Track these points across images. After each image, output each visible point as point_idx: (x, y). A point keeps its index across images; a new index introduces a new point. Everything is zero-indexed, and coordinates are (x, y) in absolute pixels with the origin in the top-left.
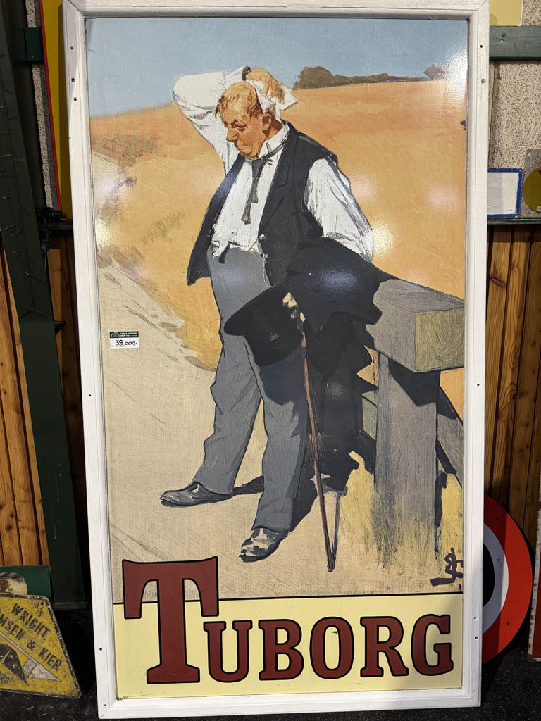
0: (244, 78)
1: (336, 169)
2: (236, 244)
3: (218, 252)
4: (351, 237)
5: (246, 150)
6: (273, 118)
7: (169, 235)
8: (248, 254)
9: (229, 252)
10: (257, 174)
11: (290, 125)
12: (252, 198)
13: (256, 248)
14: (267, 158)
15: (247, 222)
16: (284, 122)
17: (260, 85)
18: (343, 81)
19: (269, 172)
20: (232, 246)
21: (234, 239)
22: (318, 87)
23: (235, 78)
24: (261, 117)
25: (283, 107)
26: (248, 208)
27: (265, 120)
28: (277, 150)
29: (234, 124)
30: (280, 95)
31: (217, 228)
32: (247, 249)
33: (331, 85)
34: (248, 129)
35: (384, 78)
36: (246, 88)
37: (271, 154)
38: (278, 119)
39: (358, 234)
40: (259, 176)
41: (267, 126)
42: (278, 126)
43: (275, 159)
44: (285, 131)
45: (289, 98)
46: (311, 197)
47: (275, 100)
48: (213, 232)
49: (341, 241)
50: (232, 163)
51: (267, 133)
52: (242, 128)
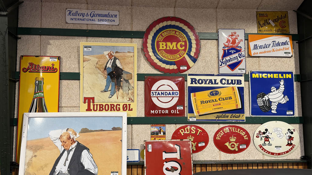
0: (67, 131)
1: (89, 152)
2: (61, 171)
3: (57, 174)
4: (92, 169)
5: (66, 148)
6: (74, 140)
7: (44, 169)
8: (64, 174)
9: (59, 173)
10: (68, 154)
11: (78, 142)
12: (67, 160)
13: (67, 172)
14: (71, 150)
15: (65, 166)
16: (76, 141)
17: (71, 132)
18: (92, 131)
19: (71, 153)
20: (60, 172)
21: (61, 170)
22: (85, 133)
23: (65, 131)
24: (70, 140)
25: (76, 137)
26: (65, 162)
27: (71, 141)
28: (74, 148)
29: (63, 142)
30: (76, 134)
31: (57, 167)
32: (64, 173)
33: (89, 132)
34: (67, 143)
35: (102, 130)
36: (67, 133)
37: (72, 149)
38: (75, 140)
39: (94, 168)
40: (69, 154)
41: (72, 142)
42: (75, 142)
43: (73, 150)
44: (76, 143)
45: (78, 135)
46: (82, 159)
47: (74, 136)
48: (56, 168)
49: (89, 170)
50: (62, 151)
51: (72, 144)
52: (65, 143)
